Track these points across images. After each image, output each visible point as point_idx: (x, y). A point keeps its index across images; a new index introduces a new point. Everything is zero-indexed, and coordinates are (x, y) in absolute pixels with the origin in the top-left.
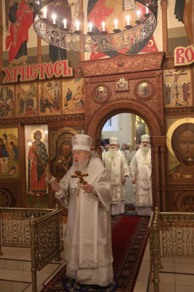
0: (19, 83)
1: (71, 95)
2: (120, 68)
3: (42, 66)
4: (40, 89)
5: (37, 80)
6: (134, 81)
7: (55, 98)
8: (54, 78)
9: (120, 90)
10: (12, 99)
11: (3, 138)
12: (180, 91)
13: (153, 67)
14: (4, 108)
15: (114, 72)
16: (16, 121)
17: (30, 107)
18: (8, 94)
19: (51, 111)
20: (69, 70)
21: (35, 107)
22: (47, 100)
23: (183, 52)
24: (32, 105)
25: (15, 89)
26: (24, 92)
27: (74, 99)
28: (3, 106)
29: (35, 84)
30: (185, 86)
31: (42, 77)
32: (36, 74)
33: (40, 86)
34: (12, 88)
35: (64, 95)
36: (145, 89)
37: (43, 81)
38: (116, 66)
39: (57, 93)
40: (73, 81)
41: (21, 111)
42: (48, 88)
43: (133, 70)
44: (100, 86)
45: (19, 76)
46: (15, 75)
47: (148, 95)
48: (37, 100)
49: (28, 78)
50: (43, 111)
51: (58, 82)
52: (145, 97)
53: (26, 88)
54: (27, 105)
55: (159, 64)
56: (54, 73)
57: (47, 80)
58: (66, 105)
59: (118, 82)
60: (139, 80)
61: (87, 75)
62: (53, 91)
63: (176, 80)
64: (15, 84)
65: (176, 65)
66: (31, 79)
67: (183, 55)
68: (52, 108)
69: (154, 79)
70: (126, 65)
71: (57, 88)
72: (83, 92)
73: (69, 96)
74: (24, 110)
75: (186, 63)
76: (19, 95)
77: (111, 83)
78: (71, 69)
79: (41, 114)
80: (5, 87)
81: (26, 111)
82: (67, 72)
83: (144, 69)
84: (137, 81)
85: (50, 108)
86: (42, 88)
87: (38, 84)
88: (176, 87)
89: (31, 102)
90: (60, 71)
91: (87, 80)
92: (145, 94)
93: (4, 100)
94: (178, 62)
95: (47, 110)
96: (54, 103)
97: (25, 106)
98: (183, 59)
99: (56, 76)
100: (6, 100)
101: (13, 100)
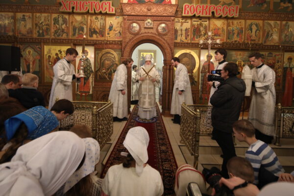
0: (73, 13)
1: (112, 27)
2: (149, 12)
3: (92, 3)
4: (89, 20)
5: (88, 13)
6: (157, 22)
7: (101, 28)
8: (101, 13)
9: (147, 27)
10: (66, 25)
11: (59, 53)
12: (184, 32)
13: (170, 14)
14: (59, 31)
15: (144, 14)
16: (70, 41)
17: (81, 32)
18: (63, 21)
19: (97, 37)
20: (113, 9)
21: (85, 33)
22: (94, 29)
23: (188, 7)
24: (83, 31)
25: (69, 18)
26: (76, 21)
27: (114, 30)
28: (59, 29)
29: (86, 16)
30: (186, 30)
31: (92, 10)
32: (87, 8)
33: (89, 18)
34: (67, 17)
35: (108, 27)
36: (163, 28)
37: (92, 14)
38: (146, 10)
39: (102, 24)
40: (114, 18)
41: (74, 34)
42: (95, 20)
43: (157, 15)
44: (134, 22)
45: (73, 8)
46: (70, 6)
47: (165, 33)
48: (87, 28)
49: (80, 10)
50: (91, 36)
51: (103, 17)
52: (164, 33)
53: (78, 18)
54: (79, 31)
55: (174, 12)
56: (101, 9)
57: (95, 14)
58: (108, 34)
59: (147, 22)
60: (160, 22)
61: (125, 14)
62: (99, 23)
63: (181, 26)
64: (69, 13)
65: (183, 15)
66: (82, 11)
67: (188, 9)
68: (98, 35)
69: (170, 22)
70: (153, 11)
71: (102, 21)
72: (121, 26)
73: (111, 28)
74: (76, 34)
75: (190, 15)
76: (72, 22)
77: (142, 22)
78: (114, 8)
79: (89, 38)
80: (61, 15)
81: (78, 34)
82: (111, 10)
83: (164, 15)
84: (159, 22)
85: (96, 35)
86: (91, 20)
87: (87, 17)
88: (181, 30)
89: (82, 29)
90: (106, 8)
91: (125, 17)
92: (163, 32)
93: (60, 25)
94: (185, 13)
95: (94, 36)
96: (100, 32)
97: (77, 31)
98: (188, 12)
99: (103, 12)
100: (62, 25)
101: (68, 26)
